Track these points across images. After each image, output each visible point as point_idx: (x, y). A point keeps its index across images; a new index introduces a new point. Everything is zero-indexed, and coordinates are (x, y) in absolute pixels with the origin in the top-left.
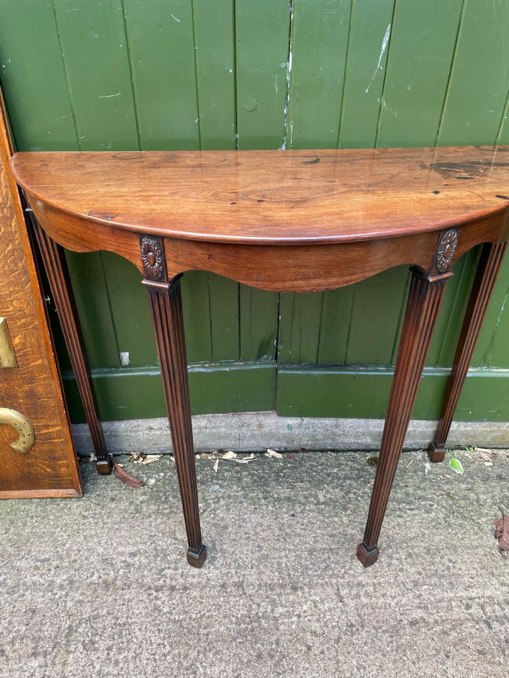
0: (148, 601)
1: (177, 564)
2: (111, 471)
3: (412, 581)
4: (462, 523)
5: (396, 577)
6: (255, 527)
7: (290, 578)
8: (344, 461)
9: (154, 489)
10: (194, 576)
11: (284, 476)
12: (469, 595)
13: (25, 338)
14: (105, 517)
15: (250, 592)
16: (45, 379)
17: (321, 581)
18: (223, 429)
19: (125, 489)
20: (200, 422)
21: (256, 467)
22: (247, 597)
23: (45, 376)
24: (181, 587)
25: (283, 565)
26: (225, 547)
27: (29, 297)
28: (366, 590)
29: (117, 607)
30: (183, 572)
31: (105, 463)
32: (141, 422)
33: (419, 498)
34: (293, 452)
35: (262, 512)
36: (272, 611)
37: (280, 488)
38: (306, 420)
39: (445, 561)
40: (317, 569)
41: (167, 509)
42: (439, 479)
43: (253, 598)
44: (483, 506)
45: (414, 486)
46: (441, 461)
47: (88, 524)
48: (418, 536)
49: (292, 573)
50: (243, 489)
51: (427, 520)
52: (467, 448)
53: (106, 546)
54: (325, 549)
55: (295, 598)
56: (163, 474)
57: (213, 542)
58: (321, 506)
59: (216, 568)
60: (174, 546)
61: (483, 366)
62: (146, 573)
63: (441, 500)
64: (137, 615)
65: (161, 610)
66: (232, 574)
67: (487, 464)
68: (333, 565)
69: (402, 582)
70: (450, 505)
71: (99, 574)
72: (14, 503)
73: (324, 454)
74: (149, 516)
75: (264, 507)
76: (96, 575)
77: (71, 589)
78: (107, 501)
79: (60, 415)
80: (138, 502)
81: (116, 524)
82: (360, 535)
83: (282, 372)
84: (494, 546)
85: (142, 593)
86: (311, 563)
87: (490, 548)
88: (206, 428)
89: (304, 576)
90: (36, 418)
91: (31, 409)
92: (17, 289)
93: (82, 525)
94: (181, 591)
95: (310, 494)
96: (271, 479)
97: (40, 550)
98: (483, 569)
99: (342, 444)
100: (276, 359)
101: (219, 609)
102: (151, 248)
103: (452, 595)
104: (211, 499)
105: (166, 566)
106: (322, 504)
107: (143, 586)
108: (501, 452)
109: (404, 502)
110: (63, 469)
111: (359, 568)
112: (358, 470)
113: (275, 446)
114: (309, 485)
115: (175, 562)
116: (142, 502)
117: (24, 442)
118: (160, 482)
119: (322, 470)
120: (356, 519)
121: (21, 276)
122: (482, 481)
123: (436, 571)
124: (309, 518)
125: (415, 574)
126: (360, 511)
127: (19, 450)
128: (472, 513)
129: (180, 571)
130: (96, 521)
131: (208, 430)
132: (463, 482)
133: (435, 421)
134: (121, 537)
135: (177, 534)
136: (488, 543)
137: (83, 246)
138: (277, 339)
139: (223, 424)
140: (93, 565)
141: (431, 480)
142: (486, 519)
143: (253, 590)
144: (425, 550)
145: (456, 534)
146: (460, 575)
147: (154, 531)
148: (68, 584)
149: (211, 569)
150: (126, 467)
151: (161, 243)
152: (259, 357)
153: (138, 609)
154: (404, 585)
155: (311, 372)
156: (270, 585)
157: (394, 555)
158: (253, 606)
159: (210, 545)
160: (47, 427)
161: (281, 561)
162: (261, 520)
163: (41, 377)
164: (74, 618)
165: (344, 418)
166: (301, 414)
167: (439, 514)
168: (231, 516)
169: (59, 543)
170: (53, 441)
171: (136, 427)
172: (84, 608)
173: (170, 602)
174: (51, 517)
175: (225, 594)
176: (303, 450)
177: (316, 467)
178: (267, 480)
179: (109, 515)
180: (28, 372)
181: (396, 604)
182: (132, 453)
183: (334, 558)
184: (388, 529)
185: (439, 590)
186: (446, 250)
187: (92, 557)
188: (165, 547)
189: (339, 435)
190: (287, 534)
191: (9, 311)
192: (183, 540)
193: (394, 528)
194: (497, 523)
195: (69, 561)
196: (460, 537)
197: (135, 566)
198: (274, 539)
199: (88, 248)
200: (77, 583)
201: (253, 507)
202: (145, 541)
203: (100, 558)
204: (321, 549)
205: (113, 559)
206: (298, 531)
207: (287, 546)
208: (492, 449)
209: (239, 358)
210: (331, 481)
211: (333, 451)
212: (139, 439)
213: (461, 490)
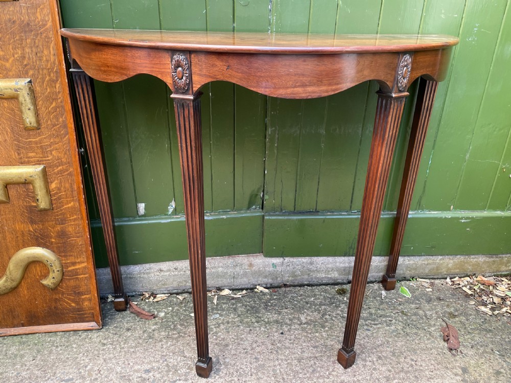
1: (187, 376)
2: (126, 308)
3: (384, 377)
4: (417, 332)
5: (371, 375)
6: (252, 344)
8: (318, 292)
9: (164, 320)
11: (272, 306)
13: (61, 183)
14: (122, 343)
16: (75, 220)
18: (221, 268)
19: (139, 321)
21: (248, 300)
23: (75, 217)
25: (278, 371)
26: (227, 360)
27: (66, 147)
31: (122, 300)
32: (152, 265)
33: (381, 316)
34: (277, 287)
35: (256, 332)
37: (269, 314)
38: (287, 259)
39: (408, 360)
40: (306, 373)
41: (175, 334)
42: (393, 302)
44: (430, 319)
45: (375, 308)
46: (393, 289)
47: (107, 350)
48: (384, 343)
49: (286, 377)
50: (239, 316)
51: (389, 331)
52: (411, 279)
53: (123, 366)
54: (310, 357)
56: (171, 308)
57: (217, 357)
58: (304, 326)
59: (221, 377)
60: (183, 362)
61: (419, 209)
63: (398, 317)
66: (235, 381)
67: (427, 290)
68: (319, 369)
69: (377, 378)
70: (406, 320)
72: (41, 336)
73: (302, 288)
74: (161, 341)
75: (258, 329)
78: (124, 331)
79: (86, 252)
80: (151, 331)
81: (132, 348)
82: (338, 345)
83: (268, 218)
84: (444, 347)
86: (301, 369)
87: (441, 349)
89: (296, 379)
90: (65, 256)
91: (62, 248)
92: (57, 140)
93: (102, 350)
95: (294, 317)
96: (262, 308)
97: (64, 372)
98: (439, 364)
99: (316, 279)
100: (262, 208)
102: (180, 62)
104: (213, 325)
105: (178, 378)
106: (304, 324)
108: (437, 281)
109: (369, 320)
111: (341, 370)
112: (330, 298)
113: (262, 283)
114: (292, 311)
115: (185, 375)
116: (154, 331)
117: (53, 278)
118: (168, 314)
119: (301, 300)
120: (333, 334)
121: (61, 129)
122: (427, 302)
123: (403, 368)
124: (295, 335)
125: (386, 372)
126: (336, 328)
127: (48, 285)
128: (423, 325)
130: (114, 347)
131: (208, 270)
132: (412, 304)
133: (386, 257)
134: (137, 358)
135: (185, 353)
136: (440, 346)
137: (122, 74)
138: (263, 191)
139: (221, 264)
141: (387, 303)
142: (435, 328)
144: (392, 354)
145: (413, 340)
146: (422, 370)
147: (166, 352)
149: (216, 378)
150: (139, 305)
151: (189, 58)
152: (249, 208)
154: (379, 380)
155: (290, 218)
157: (367, 359)
160: (74, 264)
161: (275, 369)
162: (256, 339)
163: (72, 218)
165: (317, 256)
166: (282, 255)
167: (398, 326)
168: (231, 337)
169: (82, 365)
170: (79, 277)
171: (148, 270)
174: (74, 346)
176: (285, 286)
177: (296, 297)
178: (258, 308)
179: (126, 342)
180: (61, 214)
182: (144, 293)
183: (319, 363)
184: (359, 340)
186: (404, 71)
187: (111, 375)
188: (176, 364)
189: (314, 271)
190: (278, 348)
191: (49, 160)
192: (191, 357)
193: (365, 339)
194: (443, 330)
195: (91, 380)
196: (417, 342)
197: (150, 380)
198: (268, 352)
199: (126, 75)
201: (248, 329)
202: (158, 360)
203: (118, 375)
204: (307, 357)
205: (130, 375)
206: (287, 345)
207: (279, 357)
208: (429, 279)
209: (234, 208)
210: (309, 307)
211: (308, 285)
212: (151, 280)
213: (411, 309)
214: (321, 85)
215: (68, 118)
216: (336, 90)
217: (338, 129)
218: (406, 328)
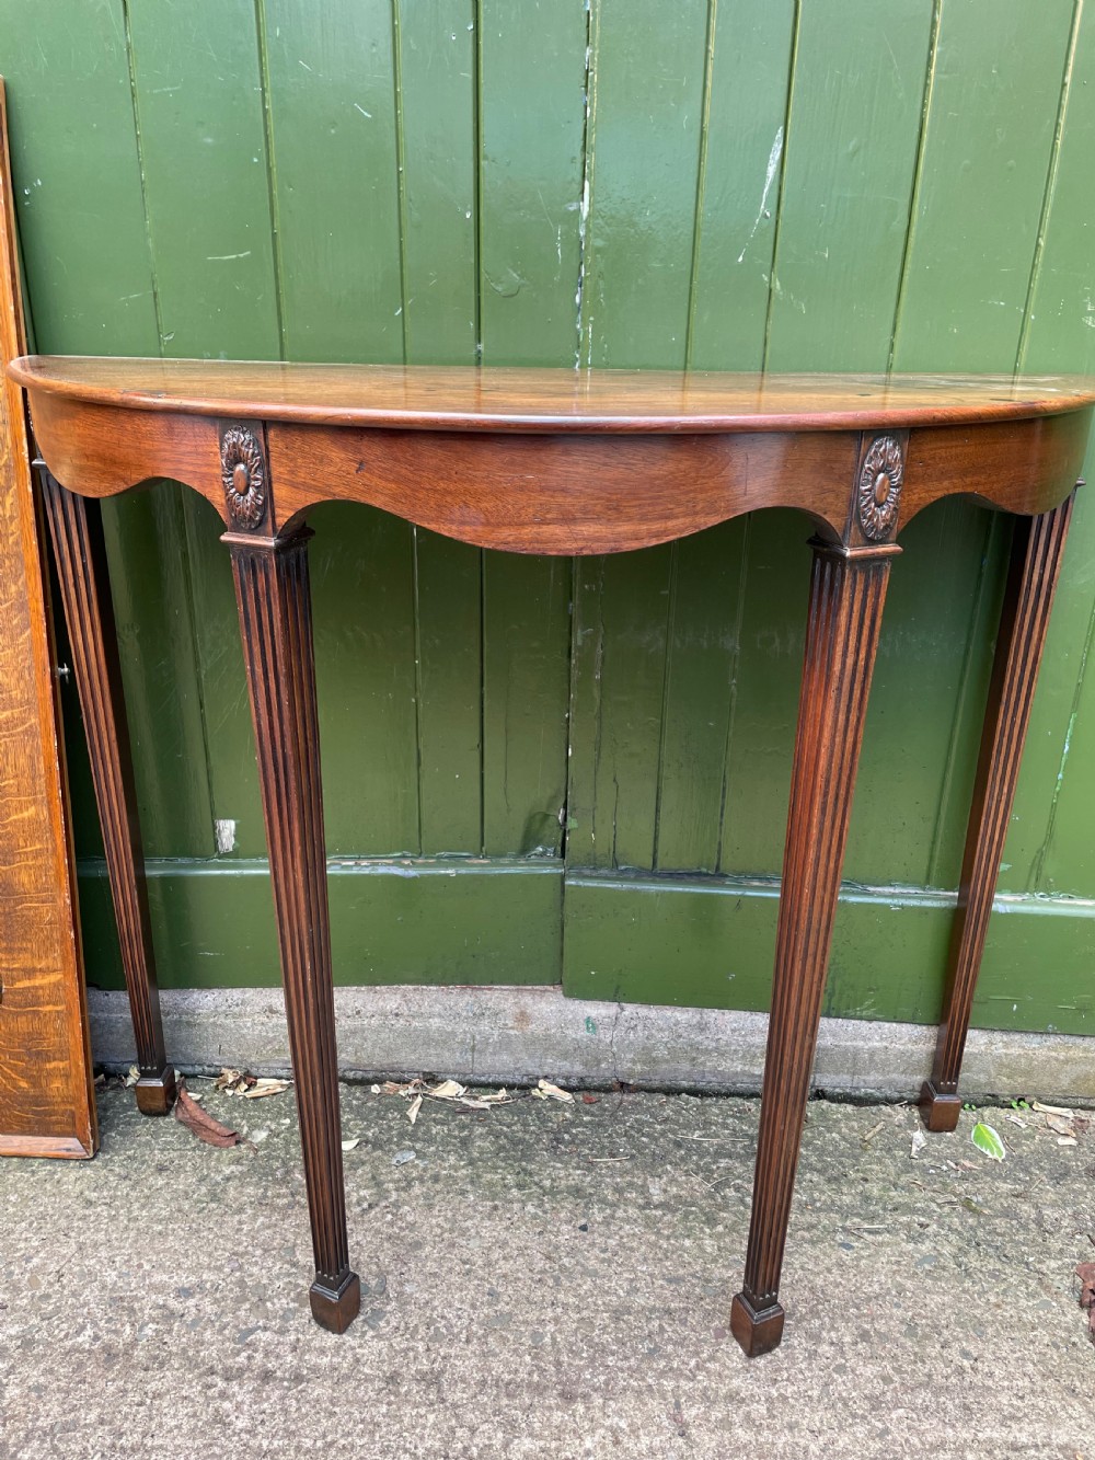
0: (202, 1400)
1: (287, 1321)
2: (170, 1107)
3: (866, 1397)
4: (999, 1270)
5: (827, 1385)
6: (489, 1249)
7: (558, 1371)
8: (717, 1116)
9: (262, 1153)
10: (322, 1351)
11: (572, 1142)
12: (1011, 1439)
13: (6, 754)
14: (136, 1205)
15: (457, 1395)
16: (37, 855)
17: (635, 1384)
18: (436, 1020)
19: (194, 1149)
20: (384, 1000)
21: (508, 1119)
22: (447, 1408)
23: (38, 846)
24: (287, 1375)
25: (546, 1339)
26: (408, 1289)
27: (24, 660)
28: (749, 1412)
29: (125, 1409)
30: (298, 1340)
31: (157, 1084)
32: (250, 993)
33: (895, 1209)
34: (598, 1089)
35: (508, 1216)
36: (506, 1446)
37: (559, 1165)
38: (629, 1009)
39: (953, 1353)
40: (629, 1353)
41: (284, 1196)
42: (945, 1168)
43: (460, 1411)
44: (1051, 1233)
45: (884, 1180)
46: (952, 1129)
47: (92, 1218)
48: (888, 1293)
49: (566, 1359)
50: (471, 1163)
51: (913, 1257)
52: (1014, 1104)
53: (124, 1270)
54: (653, 1309)
55: (567, 1418)
56: (288, 1122)
57: (382, 1276)
58: (654, 1212)
59: (379, 1337)
60: (286, 1280)
61: (1037, 889)
62: (208, 1335)
63: (948, 1215)
64: (170, 1431)
65: (230, 1424)
66: (417, 1352)
67: (1061, 1141)
68: (670, 1348)
69: (841, 1398)
70: (971, 1228)
71: (95, 1330)
73: (672, 1099)
74: (240, 1210)
75: (516, 1206)
76: (89, 1332)
77: (24, 1359)
78: (149, 1172)
79: (61, 944)
80: (219, 1178)
81: (160, 1221)
83: (573, 883)
84: (1076, 1326)
85: (191, 1382)
86: (617, 1339)
87: (1067, 1330)
88: (397, 1015)
89: (595, 1368)
90: (8, 950)
93: (80, 1219)
94: (285, 1384)
95: (630, 1184)
96: (541, 1146)
98: (1049, 1377)
99: (715, 1076)
100: (563, 856)
101: (372, 1433)
102: (240, 450)
103: (965, 1435)
104: (392, 1181)
105: (260, 1324)
106: (656, 1207)
107: (197, 1366)
109: (858, 1215)
110: (57, 1084)
111: (735, 1358)
112: (752, 1138)
113: (556, 1072)
114: (628, 1165)
115: (282, 1317)
116: (228, 1179)
118: (278, 1136)
119: (663, 1133)
122: (1052, 1179)
123: (930, 1376)
124: (622, 1237)
125: (875, 1381)
128: (1024, 1248)
129: (293, 1337)
130: (113, 1213)
131: (402, 1021)
132: (1004, 1179)
133: (931, 1028)
134: (164, 1251)
135: (298, 1253)
136: (1063, 1319)
137: (116, 477)
138: (565, 807)
139: (437, 1008)
140: (86, 1310)
141: (924, 1170)
142: (1060, 1263)
143: (464, 1392)
144: (904, 1328)
145: (982, 1293)
146: (989, 1388)
147: (245, 1244)
148: (18, 1347)
149: (366, 1338)
150: (206, 1102)
151: (262, 440)
152: (524, 850)
153: (175, 1416)
154: (846, 1405)
155: (639, 887)
156: (509, 1384)
157: (824, 1334)
158: (459, 1433)
159: (373, 1283)
160: (30, 972)
161: (541, 1331)
162: (504, 1235)
163: (29, 849)
164: (17, 1424)
165: (720, 1008)
166: (617, 995)
167: (943, 1246)
168: (434, 1221)
169: (18, 1254)
170: (40, 1009)
171: (237, 1005)
172: (45, 1405)
173: (255, 1407)
174: (12, 1198)
175: (392, 1398)
176: (623, 1087)
177: (650, 1125)
178: (530, 1147)
179: (147, 1203)
180: (4, 836)
181: (823, 1450)
182: (224, 1070)
183: (674, 1331)
185: (935, 1422)
186: (877, 483)
187: (87, 1292)
188: (265, 1281)
189: (707, 1052)
190: (563, 1268)
193: (829, 1271)
194: (1085, 1272)
195: (33, 1296)
196: (993, 1299)
197: (184, 1318)
198: (532, 1279)
200: (41, 1347)
201: (489, 1203)
202: (219, 1263)
203: (106, 1294)
204: (643, 1308)
205: (136, 1298)
206: (592, 1264)
207: (561, 1296)
208: (1074, 1107)
209: (480, 852)
210: (682, 1159)
211: (693, 1092)
212: (243, 1036)
213: (997, 1196)
214: (618, 519)
215: (30, 585)
216: (665, 532)
217: (777, 641)
218: (966, 1254)
